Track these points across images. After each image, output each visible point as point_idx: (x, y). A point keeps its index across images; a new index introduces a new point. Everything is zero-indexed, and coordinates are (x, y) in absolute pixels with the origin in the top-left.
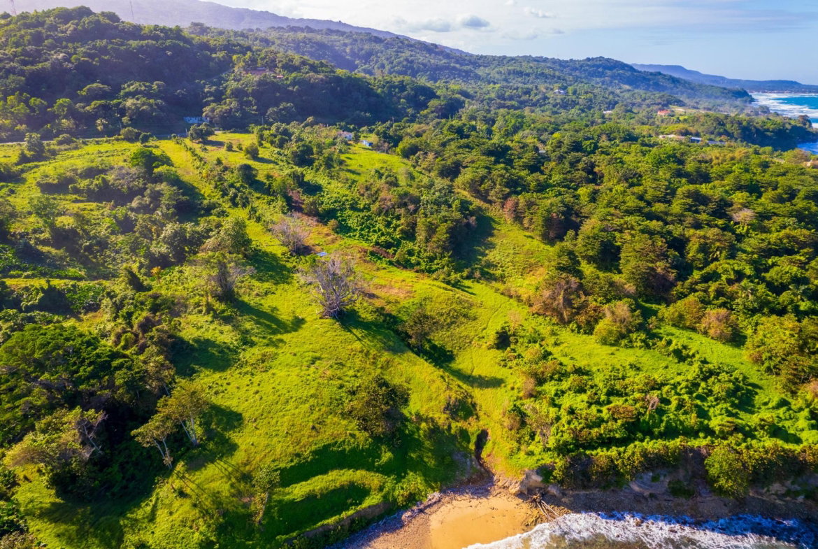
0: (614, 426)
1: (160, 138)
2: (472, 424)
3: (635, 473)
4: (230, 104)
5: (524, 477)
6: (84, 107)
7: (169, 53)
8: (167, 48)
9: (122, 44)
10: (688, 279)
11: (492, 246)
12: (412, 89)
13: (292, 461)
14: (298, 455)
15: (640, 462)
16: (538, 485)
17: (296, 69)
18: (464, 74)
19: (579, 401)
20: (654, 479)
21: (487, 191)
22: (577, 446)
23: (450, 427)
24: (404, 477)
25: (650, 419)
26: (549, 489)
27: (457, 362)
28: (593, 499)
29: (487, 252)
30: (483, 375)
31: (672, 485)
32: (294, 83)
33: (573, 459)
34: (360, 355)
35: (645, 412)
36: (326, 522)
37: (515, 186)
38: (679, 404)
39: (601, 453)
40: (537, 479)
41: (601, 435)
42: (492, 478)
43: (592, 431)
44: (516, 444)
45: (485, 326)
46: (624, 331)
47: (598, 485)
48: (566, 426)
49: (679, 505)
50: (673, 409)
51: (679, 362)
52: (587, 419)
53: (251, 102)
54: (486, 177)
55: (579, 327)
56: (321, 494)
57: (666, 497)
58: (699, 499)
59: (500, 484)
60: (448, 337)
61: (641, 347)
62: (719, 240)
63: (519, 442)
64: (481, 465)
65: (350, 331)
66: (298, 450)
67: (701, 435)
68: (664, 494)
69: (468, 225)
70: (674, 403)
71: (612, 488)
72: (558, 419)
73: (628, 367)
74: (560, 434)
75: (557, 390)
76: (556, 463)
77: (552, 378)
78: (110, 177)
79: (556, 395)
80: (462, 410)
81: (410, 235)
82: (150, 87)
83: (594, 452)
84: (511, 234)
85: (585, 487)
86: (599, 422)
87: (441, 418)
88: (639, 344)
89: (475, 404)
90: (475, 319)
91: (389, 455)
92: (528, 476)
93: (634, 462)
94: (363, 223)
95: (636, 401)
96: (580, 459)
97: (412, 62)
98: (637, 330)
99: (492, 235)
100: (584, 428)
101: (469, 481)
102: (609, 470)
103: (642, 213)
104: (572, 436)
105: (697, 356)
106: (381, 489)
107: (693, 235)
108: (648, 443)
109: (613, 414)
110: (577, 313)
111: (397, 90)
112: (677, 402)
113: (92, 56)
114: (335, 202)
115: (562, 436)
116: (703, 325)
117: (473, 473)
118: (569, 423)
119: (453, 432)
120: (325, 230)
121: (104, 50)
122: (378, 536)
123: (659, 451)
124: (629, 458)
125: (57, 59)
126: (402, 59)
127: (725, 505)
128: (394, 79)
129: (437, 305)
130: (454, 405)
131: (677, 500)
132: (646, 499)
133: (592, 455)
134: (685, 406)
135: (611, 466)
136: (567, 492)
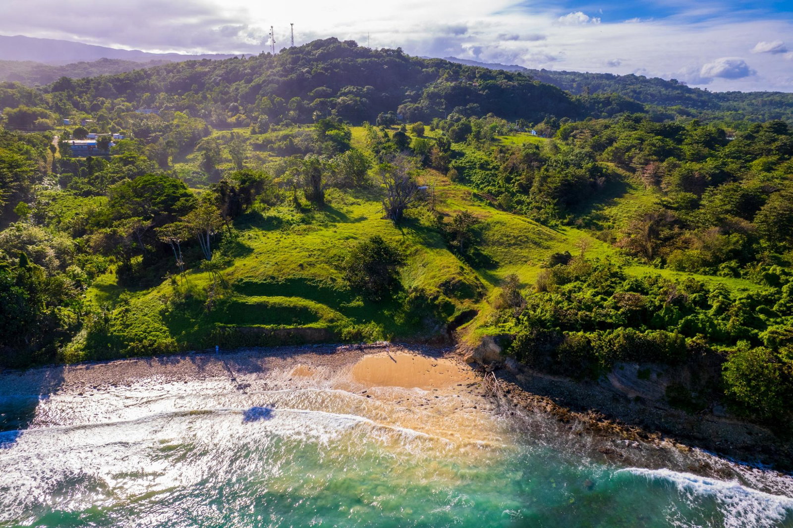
0: (612, 313)
2: (465, 304)
4: (424, 103)
5: (480, 343)
6: (308, 104)
7: (386, 67)
8: (386, 63)
9: (351, 61)
12: (618, 104)
13: (265, 280)
14: (273, 278)
15: (622, 346)
16: (495, 356)
18: (700, 104)
20: (643, 375)
21: (631, 158)
22: (555, 324)
23: (436, 298)
24: (365, 323)
25: (666, 314)
26: (506, 362)
27: (498, 270)
28: (558, 386)
29: (605, 207)
31: (671, 393)
33: (542, 333)
34: (395, 243)
35: (662, 305)
36: (263, 326)
37: (667, 155)
38: (720, 307)
39: (581, 335)
40: (494, 348)
41: (589, 317)
42: (454, 345)
43: (580, 313)
46: (710, 259)
48: (553, 306)
49: (673, 415)
50: (711, 314)
52: (581, 302)
53: (441, 102)
54: (635, 146)
55: (664, 263)
56: (272, 307)
57: (658, 404)
58: (708, 416)
59: (458, 351)
60: (502, 252)
61: (725, 275)
64: (450, 334)
65: (400, 229)
66: (276, 274)
67: (741, 343)
68: (657, 401)
69: (594, 185)
71: (586, 379)
76: (519, 333)
78: (296, 141)
80: (461, 291)
82: (361, 90)
83: (572, 333)
84: (644, 197)
85: (552, 372)
87: (431, 289)
89: (484, 294)
90: (548, 248)
91: (361, 303)
92: (484, 344)
93: (614, 345)
96: (551, 336)
97: (640, 93)
98: (730, 259)
99: (621, 197)
100: (571, 308)
101: (426, 341)
102: (580, 350)
104: (554, 315)
106: (332, 321)
109: (616, 302)
110: (663, 245)
113: (326, 69)
114: (468, 162)
117: (435, 337)
119: (436, 302)
120: (445, 179)
122: (305, 353)
123: (654, 338)
124: (609, 341)
125: (302, 72)
126: (628, 91)
129: (509, 229)
130: (453, 285)
131: (673, 411)
132: (628, 401)
133: (568, 334)
134: (728, 311)
135: (584, 347)
136: (525, 370)
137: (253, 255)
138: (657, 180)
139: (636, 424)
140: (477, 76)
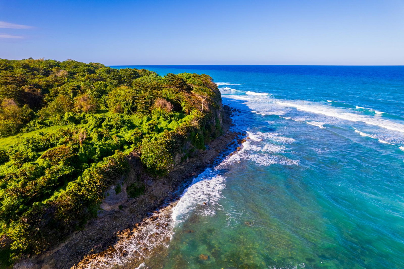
0: (59, 167)
15: (101, 180)
20: (117, 191)
22: (28, 203)
25: (85, 151)
28: (76, 245)
31: (129, 191)
35: (79, 147)
38: (99, 135)
39: (60, 194)
41: (49, 179)
43: (37, 181)
46: (20, 122)
47: (74, 228)
49: (142, 200)
50: (96, 140)
52: (24, 175)
57: (131, 202)
58: (149, 190)
61: (42, 127)
67: (126, 147)
68: (127, 201)
70: (95, 136)
71: (88, 222)
83: (52, 198)
85: (61, 239)
86: (40, 171)
88: (38, 126)
93: (95, 183)
96: (40, 213)
98: (32, 118)
100: (26, 183)
102: (77, 203)
104: (15, 196)
108: (96, 165)
109: (51, 160)
112: (96, 134)
123: (110, 164)
124: (90, 183)
127: (164, 184)
131: (139, 199)
133: (51, 201)
134: (104, 135)
135: (77, 199)
136: (43, 257)
139: (142, 218)
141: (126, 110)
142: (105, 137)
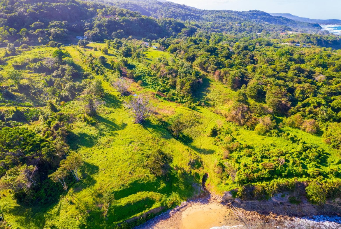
0: (265, 172)
1: (66, 46)
2: (201, 171)
3: (274, 194)
4: (96, 30)
5: (224, 195)
7: (69, 8)
8: (68, 6)
9: (49, 5)
10: (296, 106)
11: (209, 91)
12: (174, 24)
13: (120, 188)
14: (123, 185)
15: (276, 189)
16: (230, 198)
17: (124, 15)
18: (197, 18)
19: (248, 161)
20: (282, 196)
21: (207, 67)
22: (248, 181)
23: (191, 172)
24: (170, 195)
25: (280, 169)
26: (235, 200)
27: (194, 142)
28: (255, 205)
29: (207, 94)
30: (206, 148)
31: (290, 199)
32: (123, 21)
33: (246, 187)
34: (151, 140)
35: (278, 166)
36: (135, 215)
37: (219, 65)
38: (293, 162)
39: (259, 184)
40: (230, 196)
41: (258, 176)
42: (210, 195)
43: (255, 174)
44: (220, 180)
45: (206, 126)
46: (268, 129)
47: (257, 199)
48: (243, 172)
49: (293, 207)
50: (291, 164)
51: (293, 143)
52: (252, 169)
53: (105, 29)
54: (207, 61)
55: (248, 127)
56: (133, 203)
57: (287, 204)
58: (302, 205)
59: (213, 198)
60: (190, 132)
61: (276, 136)
62: (309, 89)
63: (221, 179)
64: (205, 189)
65: (147, 129)
66: (123, 183)
67: (304, 176)
68: (287, 202)
69: (199, 82)
70: (291, 162)
71: (263, 200)
72: (239, 169)
73: (270, 145)
74: (240, 176)
75: (239, 156)
76: (238, 189)
77: (236, 150)
78: (44, 62)
79: (238, 158)
80: (196, 164)
81: (173, 87)
82: (61, 23)
83: (255, 184)
84: (217, 86)
85: (251, 199)
86: (258, 170)
87: (187, 168)
88: (275, 135)
89: (202, 161)
90: (202, 123)
91: (164, 185)
92: (226, 194)
93: (273, 188)
94: (153, 82)
95: (274, 161)
96: (249, 187)
97: (174, 12)
98: (274, 129)
99: (209, 87)
100: (251, 173)
101: (199, 196)
102: (262, 192)
103: (275, 77)
104: (246, 176)
105: (301, 140)
106: (160, 200)
107: (298, 87)
108: (280, 180)
109: (264, 167)
110: (247, 121)
111: (168, 24)
112: (293, 161)
114: (141, 72)
115: (241, 176)
116: (303, 127)
117: (201, 193)
118: (244, 171)
119: (192, 174)
120: (137, 85)
121: (41, 7)
122: (159, 222)
123: (285, 183)
124: (271, 187)
125: (21, 11)
126: (170, 11)
127: (314, 208)
128: (167, 20)
129: (185, 117)
130: (193, 162)
131: (292, 205)
132: (278, 205)
133: (254, 185)
134: (296, 163)
135: (263, 190)
136: (243, 202)
137: (103, 172)
138: (221, 79)
140: (117, 13)
141: (333, 144)
142: (296, 165)
